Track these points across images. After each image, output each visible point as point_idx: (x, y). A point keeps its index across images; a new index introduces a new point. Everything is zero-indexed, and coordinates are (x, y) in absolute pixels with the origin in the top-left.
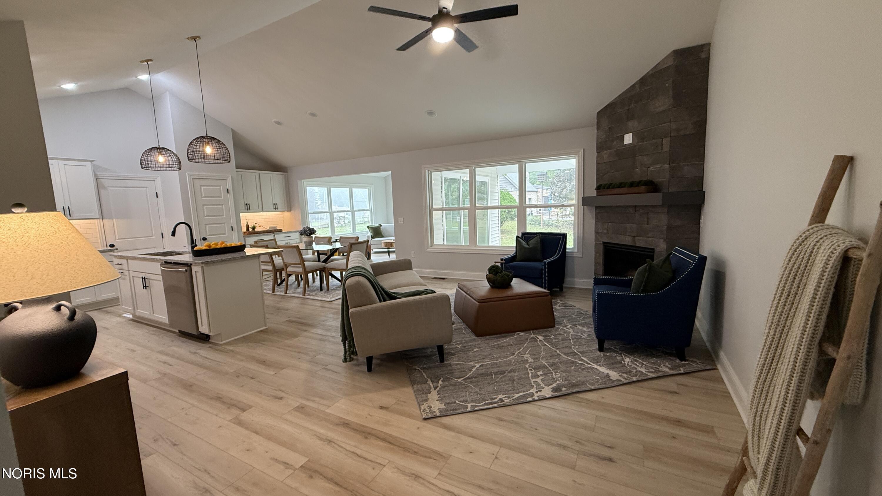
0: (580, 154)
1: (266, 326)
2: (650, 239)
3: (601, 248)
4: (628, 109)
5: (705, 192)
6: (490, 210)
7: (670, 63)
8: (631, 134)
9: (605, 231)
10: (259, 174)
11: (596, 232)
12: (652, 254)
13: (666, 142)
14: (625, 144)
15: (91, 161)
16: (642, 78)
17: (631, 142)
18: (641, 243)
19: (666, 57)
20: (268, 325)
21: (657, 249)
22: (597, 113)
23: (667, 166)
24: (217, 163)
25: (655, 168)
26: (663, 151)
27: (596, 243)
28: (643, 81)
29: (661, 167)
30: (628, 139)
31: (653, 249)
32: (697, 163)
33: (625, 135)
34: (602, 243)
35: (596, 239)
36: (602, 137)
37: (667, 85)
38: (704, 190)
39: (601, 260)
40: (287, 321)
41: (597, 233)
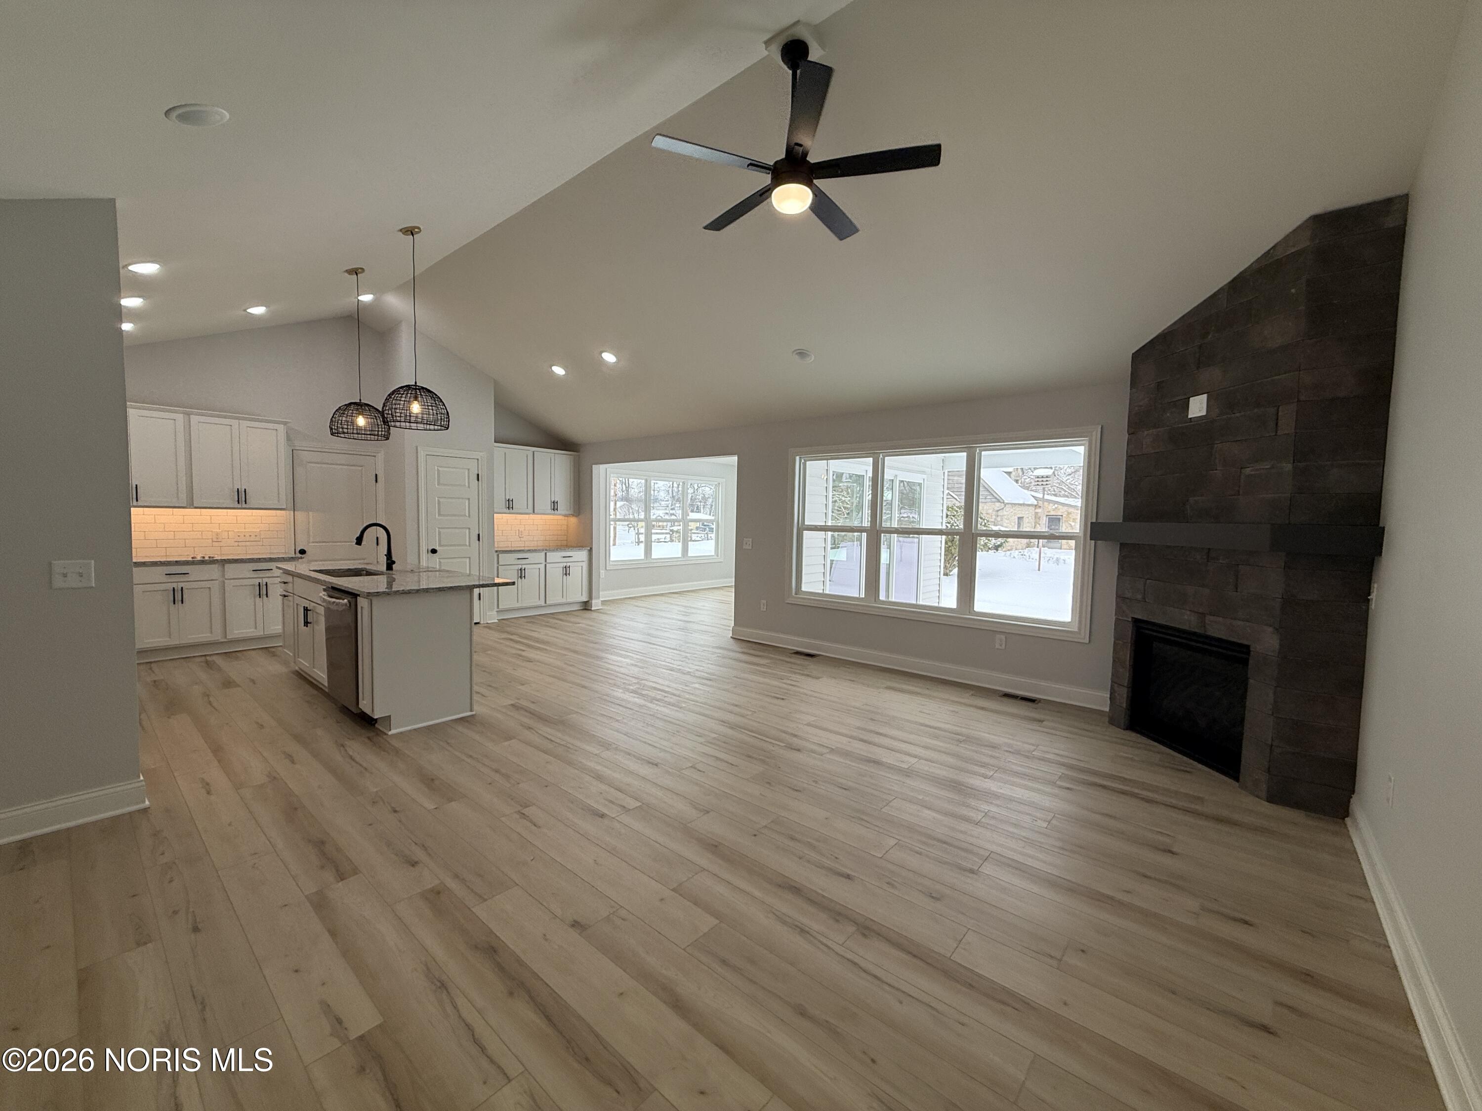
0: (1094, 438)
1: (471, 711)
2: (1240, 623)
3: (1129, 630)
4: (1200, 347)
5: (1383, 529)
6: (924, 536)
7: (1304, 243)
8: (1205, 395)
9: (1139, 597)
10: (533, 452)
11: (1118, 596)
12: (1245, 656)
13: (1288, 416)
14: (1190, 416)
15: (285, 423)
16: (1233, 281)
17: (1204, 413)
18: (1217, 628)
19: (1295, 231)
20: (475, 707)
21: (1257, 648)
22: (1133, 354)
23: (1288, 467)
24: (430, 430)
25: (1257, 470)
26: (1279, 433)
27: (1116, 619)
28: (1237, 285)
29: (1272, 467)
30: (1198, 407)
31: (1248, 647)
32: (1366, 461)
33: (1191, 399)
34: (1130, 620)
35: (1119, 610)
36: (1141, 404)
37: (1293, 291)
38: (1381, 525)
39: (1127, 655)
40: (512, 705)
41: (1121, 598)
